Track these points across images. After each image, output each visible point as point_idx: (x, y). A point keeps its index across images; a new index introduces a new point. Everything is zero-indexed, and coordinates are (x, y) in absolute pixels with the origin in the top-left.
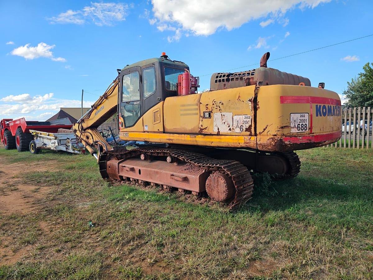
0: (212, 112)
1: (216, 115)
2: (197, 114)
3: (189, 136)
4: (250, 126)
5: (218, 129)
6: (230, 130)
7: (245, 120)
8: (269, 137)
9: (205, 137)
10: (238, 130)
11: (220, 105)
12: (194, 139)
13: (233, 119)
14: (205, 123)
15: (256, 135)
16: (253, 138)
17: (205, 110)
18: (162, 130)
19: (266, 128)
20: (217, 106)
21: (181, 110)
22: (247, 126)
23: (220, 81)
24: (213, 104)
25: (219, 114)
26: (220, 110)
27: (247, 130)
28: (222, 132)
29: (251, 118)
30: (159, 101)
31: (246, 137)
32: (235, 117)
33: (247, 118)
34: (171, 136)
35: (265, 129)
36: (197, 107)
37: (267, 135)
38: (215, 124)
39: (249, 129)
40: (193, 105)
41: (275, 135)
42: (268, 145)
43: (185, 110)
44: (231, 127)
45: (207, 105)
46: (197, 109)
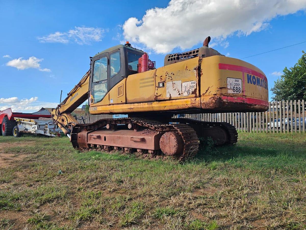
0: (165, 82)
1: (169, 84)
2: (153, 85)
3: (146, 103)
4: (196, 90)
5: (170, 95)
6: (179, 94)
7: (191, 85)
8: (210, 97)
9: (160, 103)
10: (185, 94)
11: (172, 75)
12: (151, 106)
13: (182, 85)
14: (160, 91)
15: (200, 96)
16: (198, 99)
17: (160, 81)
18: (124, 101)
19: (208, 89)
20: (169, 77)
21: (140, 83)
22: (193, 89)
23: (172, 59)
24: (166, 75)
25: (171, 83)
26: (171, 79)
27: (193, 93)
28: (173, 97)
29: (196, 83)
30: (123, 78)
31: (192, 99)
32: (183, 84)
33: (193, 83)
34: (132, 106)
35: (207, 91)
36: (153, 79)
37: (209, 95)
38: (167, 91)
39: (194, 92)
40: (150, 78)
41: (215, 95)
42: (210, 104)
43: (144, 83)
44: (180, 92)
45: (161, 76)
46: (153, 81)
